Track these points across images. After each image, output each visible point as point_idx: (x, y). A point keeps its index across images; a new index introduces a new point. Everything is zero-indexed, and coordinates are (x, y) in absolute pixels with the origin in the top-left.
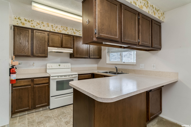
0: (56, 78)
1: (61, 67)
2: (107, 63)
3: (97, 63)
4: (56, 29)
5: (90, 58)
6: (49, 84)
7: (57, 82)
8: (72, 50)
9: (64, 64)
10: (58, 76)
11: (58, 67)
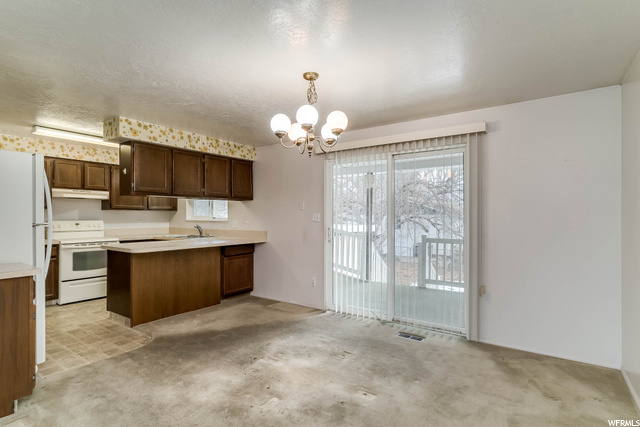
0: (73, 246)
1: (80, 228)
2: (188, 218)
3: (170, 219)
4: (69, 154)
5: (148, 209)
6: (58, 259)
7: (75, 254)
8: (108, 193)
9: (88, 222)
10: (77, 244)
11: (75, 228)
